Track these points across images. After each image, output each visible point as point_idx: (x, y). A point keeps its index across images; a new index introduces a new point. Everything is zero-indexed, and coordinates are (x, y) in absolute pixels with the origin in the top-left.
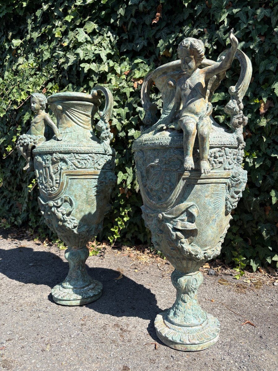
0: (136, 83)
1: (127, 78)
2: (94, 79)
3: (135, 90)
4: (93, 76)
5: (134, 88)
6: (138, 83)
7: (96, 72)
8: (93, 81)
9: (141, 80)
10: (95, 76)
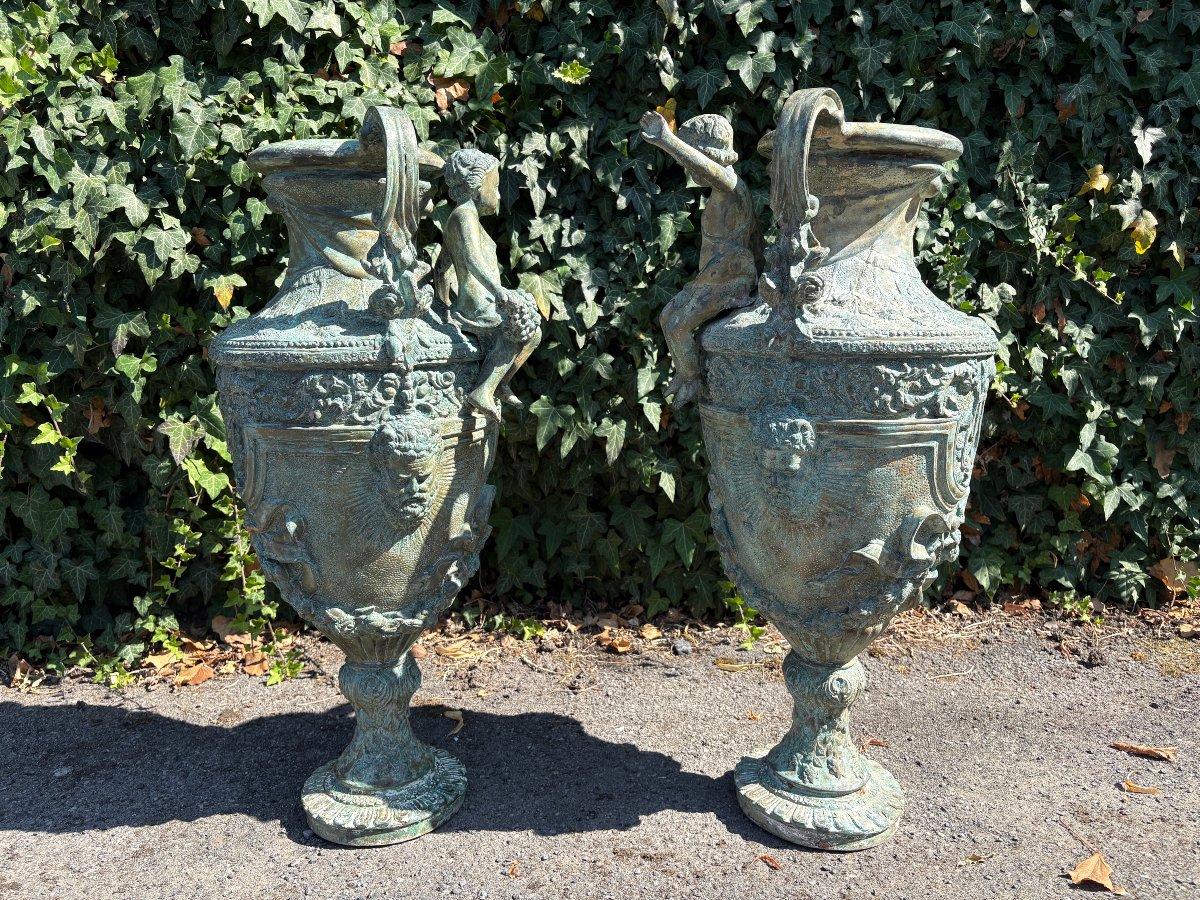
0: (442, 91)
1: (402, 66)
2: (286, 54)
3: (442, 117)
4: (281, 41)
5: (437, 110)
6: (448, 94)
7: (297, 28)
8: (283, 61)
9: (457, 85)
10: (288, 41)
